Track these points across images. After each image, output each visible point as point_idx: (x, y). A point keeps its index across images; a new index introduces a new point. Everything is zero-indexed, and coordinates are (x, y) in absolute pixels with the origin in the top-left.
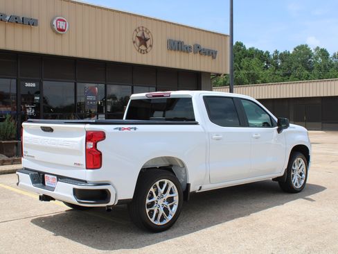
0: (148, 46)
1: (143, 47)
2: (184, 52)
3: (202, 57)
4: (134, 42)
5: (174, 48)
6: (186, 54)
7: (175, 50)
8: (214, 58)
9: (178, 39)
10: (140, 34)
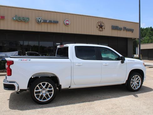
0: (103, 28)
1: (101, 29)
2: (119, 30)
3: (127, 32)
4: (97, 27)
5: (114, 29)
6: (120, 31)
7: (115, 29)
8: (132, 32)
9: (116, 25)
10: (99, 24)
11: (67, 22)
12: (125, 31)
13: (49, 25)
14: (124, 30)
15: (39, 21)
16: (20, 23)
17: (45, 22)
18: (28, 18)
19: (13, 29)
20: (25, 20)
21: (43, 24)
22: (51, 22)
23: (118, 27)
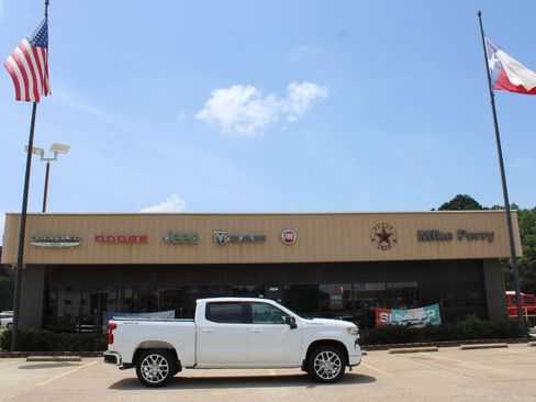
0: (391, 241)
2: (442, 240)
3: (472, 242)
4: (373, 240)
6: (446, 243)
7: (428, 240)
10: (380, 231)
11: (289, 236)
12: (465, 240)
13: (245, 246)
14: (460, 239)
15: (221, 239)
16: (179, 248)
17: (234, 240)
18: (196, 236)
19: (164, 261)
20: (188, 240)
21: (231, 246)
22: (247, 239)
23: (437, 232)
